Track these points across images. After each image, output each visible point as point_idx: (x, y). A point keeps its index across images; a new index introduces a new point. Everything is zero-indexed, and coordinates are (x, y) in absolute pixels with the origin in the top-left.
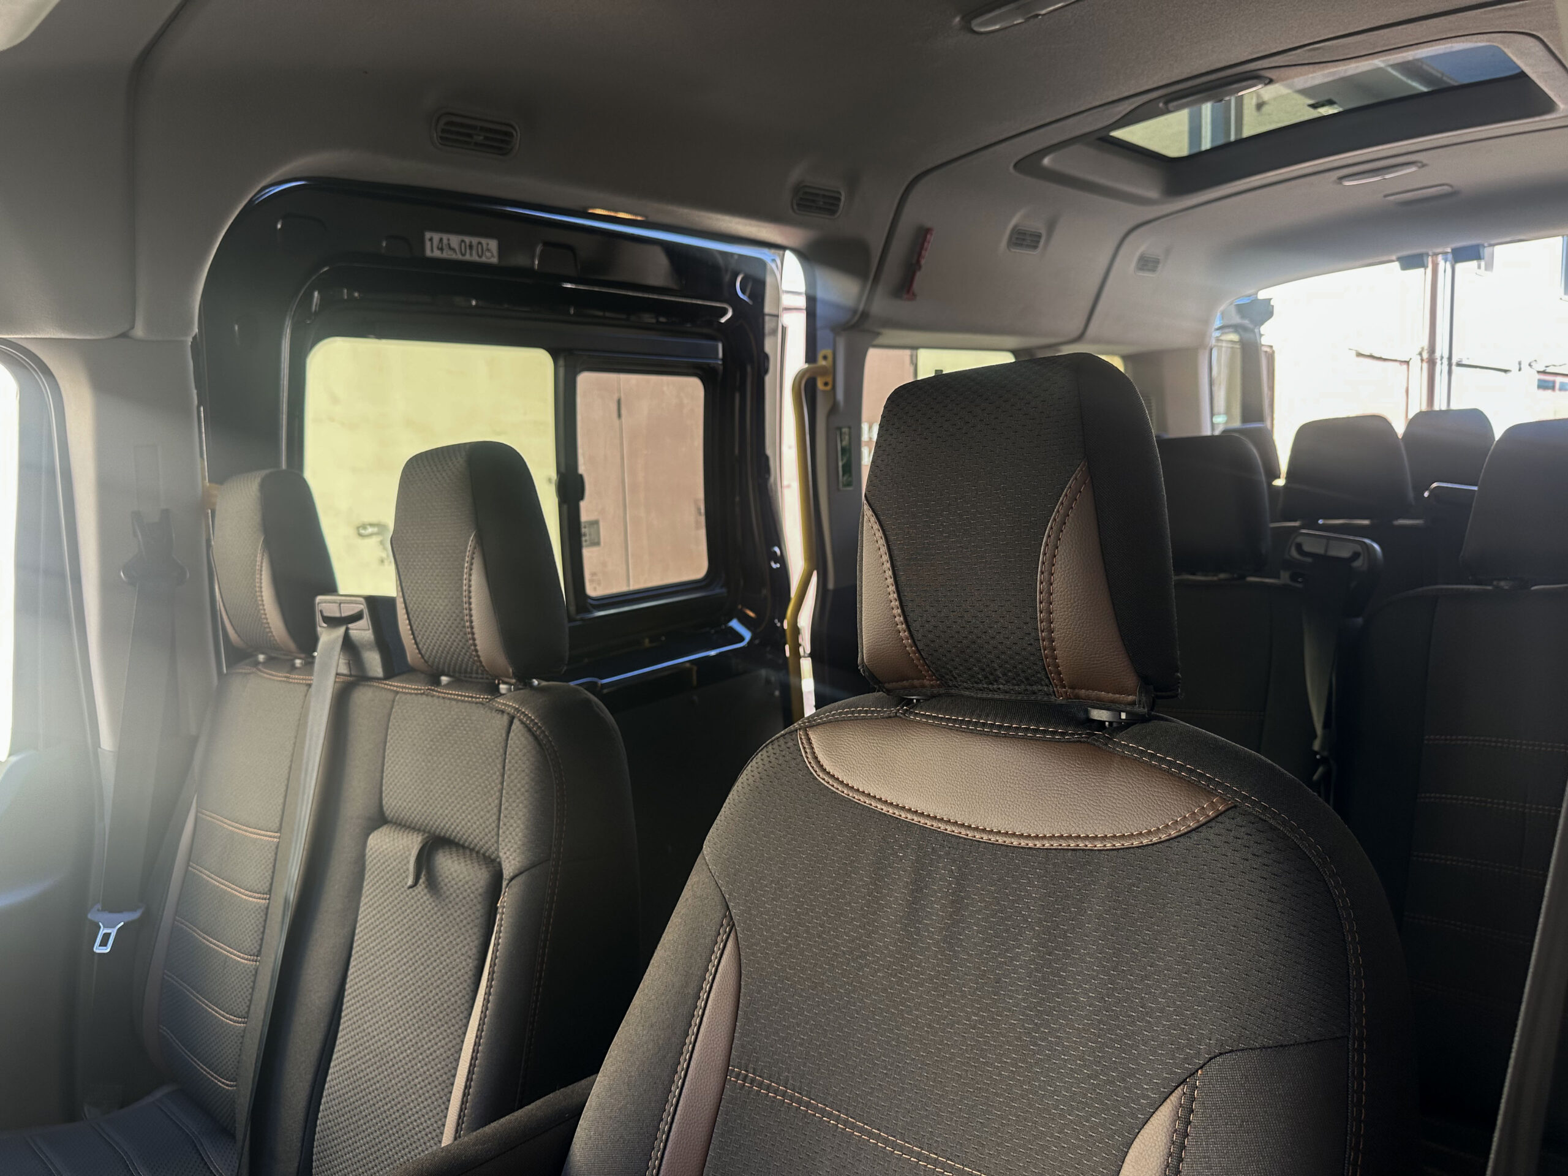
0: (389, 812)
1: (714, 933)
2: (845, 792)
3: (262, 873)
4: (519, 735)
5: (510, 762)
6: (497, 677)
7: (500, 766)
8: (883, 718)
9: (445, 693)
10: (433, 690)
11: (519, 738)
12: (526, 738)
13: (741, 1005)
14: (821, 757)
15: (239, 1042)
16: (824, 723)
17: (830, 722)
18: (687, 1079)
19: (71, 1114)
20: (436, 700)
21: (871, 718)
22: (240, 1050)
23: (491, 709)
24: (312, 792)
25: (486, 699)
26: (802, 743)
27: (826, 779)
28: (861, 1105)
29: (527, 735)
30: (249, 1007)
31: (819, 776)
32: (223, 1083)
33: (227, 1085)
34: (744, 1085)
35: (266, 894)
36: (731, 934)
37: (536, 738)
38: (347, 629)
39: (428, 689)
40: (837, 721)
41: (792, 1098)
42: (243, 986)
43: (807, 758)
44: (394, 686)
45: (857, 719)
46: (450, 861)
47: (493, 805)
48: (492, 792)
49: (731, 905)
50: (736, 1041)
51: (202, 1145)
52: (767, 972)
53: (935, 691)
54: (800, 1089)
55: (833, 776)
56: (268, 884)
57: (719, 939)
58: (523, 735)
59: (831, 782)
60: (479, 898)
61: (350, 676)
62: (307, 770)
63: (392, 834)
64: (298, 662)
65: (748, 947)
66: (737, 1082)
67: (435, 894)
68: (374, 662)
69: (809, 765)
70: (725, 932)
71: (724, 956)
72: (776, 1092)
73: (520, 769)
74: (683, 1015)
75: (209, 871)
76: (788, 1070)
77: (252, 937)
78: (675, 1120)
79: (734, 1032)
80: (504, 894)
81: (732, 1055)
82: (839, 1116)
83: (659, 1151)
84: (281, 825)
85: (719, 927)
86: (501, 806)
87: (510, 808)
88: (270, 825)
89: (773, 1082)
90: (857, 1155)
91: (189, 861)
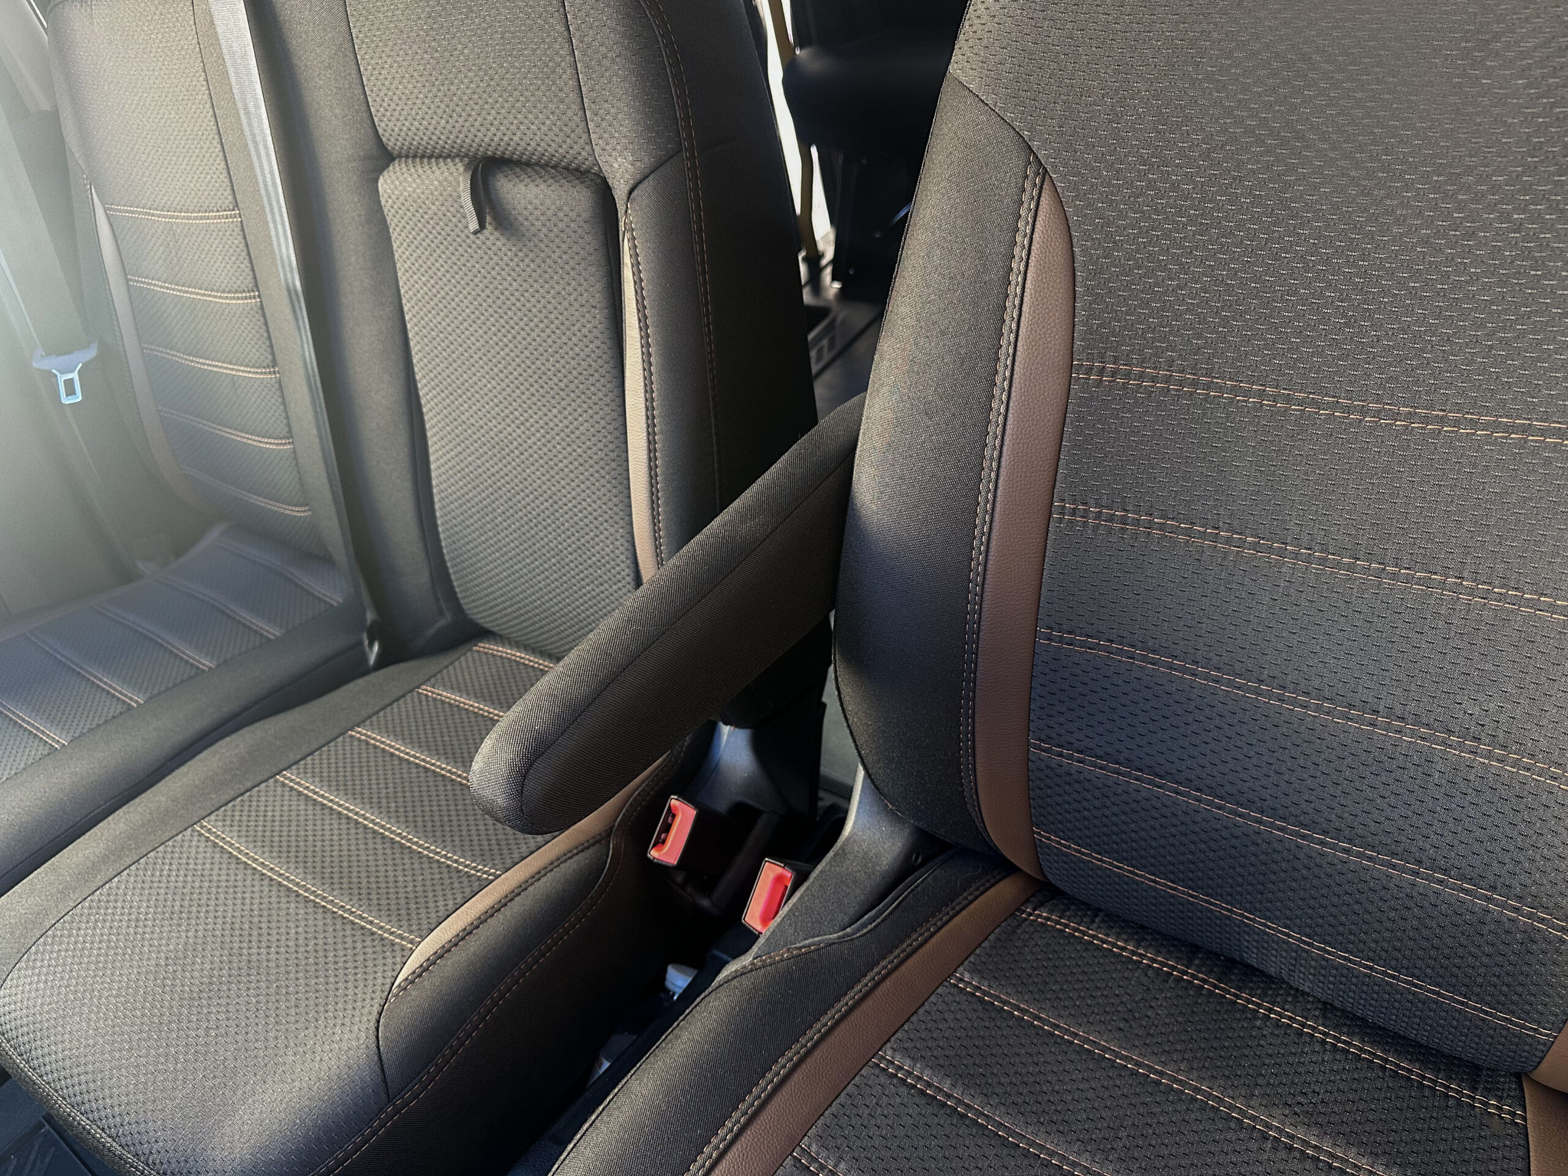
0: (392, 142)
1: (1015, 190)
3: (235, 266)
5: (576, 17)
7: (560, 28)
15: (293, 465)
18: (1013, 389)
24: (269, 139)
28: (1301, 371)
30: (288, 424)
32: (293, 511)
33: (299, 512)
34: (1101, 380)
35: (253, 291)
36: (1045, 187)
41: (1181, 382)
42: (271, 404)
46: (521, 186)
47: (566, 89)
48: (559, 70)
49: (1035, 145)
50: (1078, 327)
52: (1118, 226)
54: (1195, 368)
56: (250, 278)
57: (1026, 199)
60: (585, 226)
62: (246, 109)
63: (413, 170)
65: (1076, 198)
66: (1088, 379)
67: (513, 235)
70: (1035, 185)
71: (1039, 219)
72: (1154, 379)
73: (597, 23)
74: (988, 310)
75: (159, 280)
76: (1172, 347)
77: (257, 346)
78: (1006, 442)
79: (1074, 317)
80: (626, 212)
81: (1075, 346)
82: (1264, 391)
83: (990, 482)
84: (235, 198)
85: (1020, 180)
86: (580, 88)
87: (597, 87)
88: (220, 202)
89: (1148, 368)
90: (1298, 434)
91: (126, 275)
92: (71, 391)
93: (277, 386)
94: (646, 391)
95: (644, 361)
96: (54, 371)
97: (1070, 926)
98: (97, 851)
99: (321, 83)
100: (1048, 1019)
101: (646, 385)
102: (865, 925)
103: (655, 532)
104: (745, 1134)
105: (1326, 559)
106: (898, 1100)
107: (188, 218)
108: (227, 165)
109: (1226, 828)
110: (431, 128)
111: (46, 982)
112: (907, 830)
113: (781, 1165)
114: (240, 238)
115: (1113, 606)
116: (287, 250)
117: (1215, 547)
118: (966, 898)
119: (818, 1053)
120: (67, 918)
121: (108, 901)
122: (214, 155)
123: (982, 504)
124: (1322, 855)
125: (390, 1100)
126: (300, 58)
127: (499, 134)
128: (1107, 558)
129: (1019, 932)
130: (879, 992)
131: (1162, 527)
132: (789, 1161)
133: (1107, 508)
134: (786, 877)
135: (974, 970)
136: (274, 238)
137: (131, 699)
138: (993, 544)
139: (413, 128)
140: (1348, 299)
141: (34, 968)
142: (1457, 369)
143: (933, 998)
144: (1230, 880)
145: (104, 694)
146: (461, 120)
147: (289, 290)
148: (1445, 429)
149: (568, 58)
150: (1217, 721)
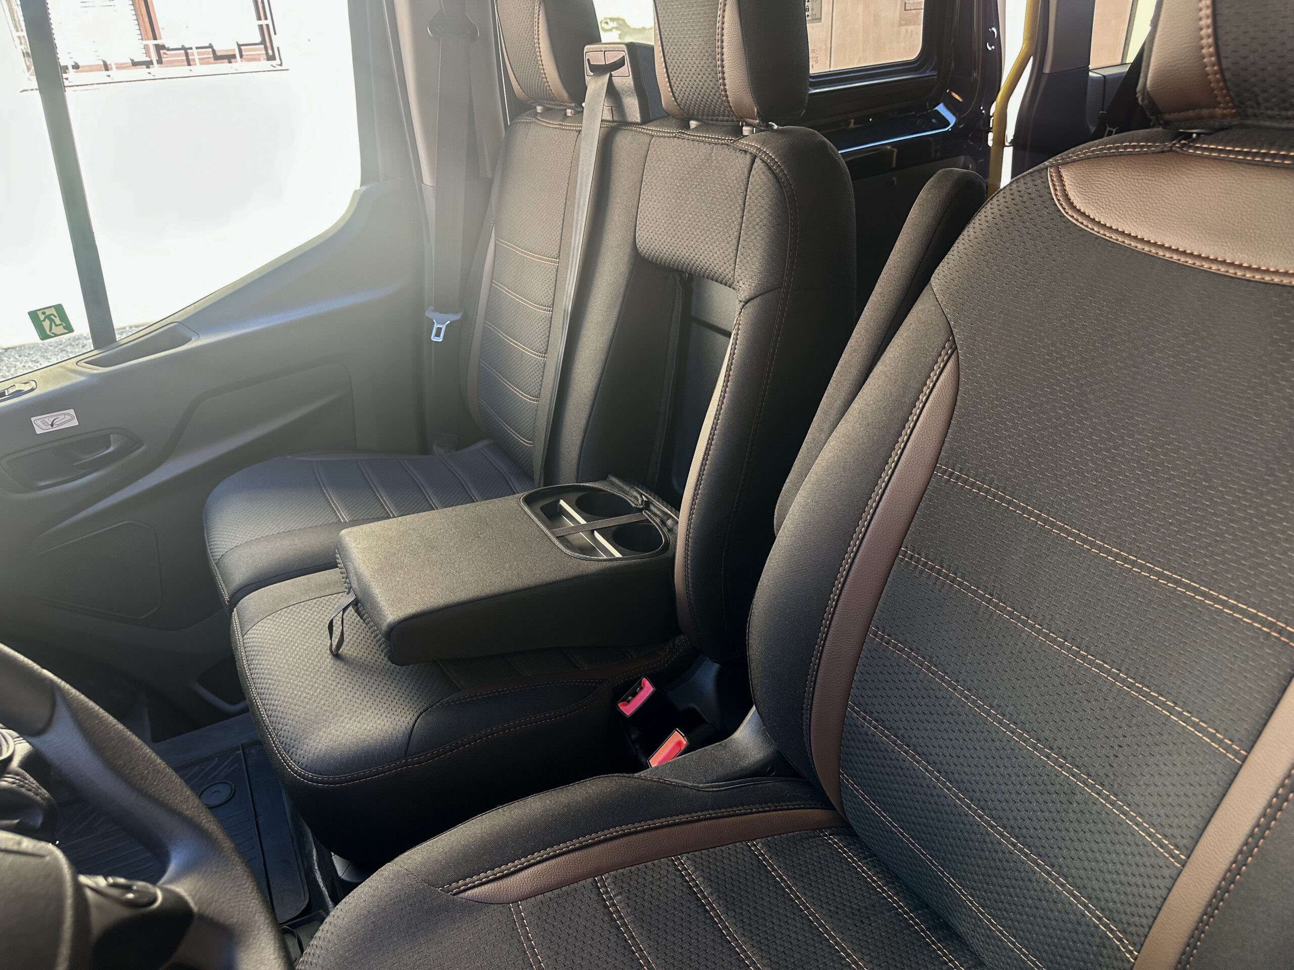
1: (935, 354)
2: (1096, 229)
3: (546, 290)
4: (760, 172)
5: (750, 198)
6: (741, 118)
7: (741, 202)
8: (1154, 153)
9: (694, 136)
10: (684, 133)
11: (760, 176)
12: (767, 176)
13: (955, 416)
14: (1072, 195)
15: (534, 414)
16: (1081, 160)
17: (1089, 158)
18: (897, 469)
19: (425, 450)
20: (686, 142)
21: (1139, 154)
22: (535, 419)
23: (735, 149)
24: (584, 224)
25: (732, 140)
26: (1052, 180)
27: (1075, 216)
28: (1064, 508)
29: (768, 173)
30: (540, 390)
31: (1067, 213)
32: (524, 441)
33: (527, 443)
34: (949, 480)
35: (550, 307)
36: (953, 356)
37: (775, 176)
38: (611, 76)
39: (679, 132)
40: (1098, 157)
41: (995, 495)
42: (536, 374)
43: (1056, 195)
44: (650, 130)
45: (1121, 154)
47: (732, 237)
48: (733, 225)
49: (955, 331)
50: (946, 444)
51: (511, 480)
52: (985, 391)
53: (1226, 122)
54: (1005, 489)
55: (1083, 214)
56: (551, 299)
57: (939, 360)
58: (763, 173)
59: (1080, 220)
61: (613, 121)
62: (579, 205)
64: (569, 112)
65: (968, 368)
66: (942, 477)
68: (632, 107)
69: (1057, 203)
70: (947, 353)
71: (944, 374)
72: (980, 489)
73: (759, 204)
74: (898, 419)
75: (507, 287)
76: (995, 473)
77: (541, 339)
78: (883, 500)
79: (945, 437)
80: (740, 314)
81: (941, 455)
82: (1040, 515)
83: (866, 521)
84: (559, 252)
85: (940, 349)
86: (740, 238)
87: (748, 240)
88: (551, 252)
89: (978, 481)
90: (1052, 548)
91: (492, 279)
92: (438, 335)
93: (543, 364)
94: (715, 418)
95: (720, 400)
96: (434, 321)
97: (848, 854)
98: (333, 578)
99: (619, 201)
100: (796, 892)
101: (716, 414)
102: (713, 787)
103: (692, 505)
104: (574, 853)
105: (1048, 634)
106: (673, 884)
107: (533, 257)
108: (562, 233)
109: (949, 806)
110: (663, 240)
111: (277, 630)
112: (771, 750)
113: (585, 879)
114: (554, 275)
115: (919, 626)
116: (572, 288)
117: (988, 607)
118: (788, 806)
119: (641, 835)
120: (302, 604)
121: (325, 604)
122: (558, 225)
123: (857, 533)
124: (1000, 843)
125: (406, 756)
126: (615, 184)
127: (694, 253)
128: (923, 594)
129: (811, 840)
130: (697, 825)
131: (960, 584)
132: (590, 880)
133: (931, 561)
134: (683, 743)
135: (766, 845)
136: (568, 279)
137: (392, 512)
138: (857, 560)
139: (654, 238)
140: (1100, 471)
141: (274, 621)
142: (1149, 533)
143: (730, 846)
144: (945, 847)
145: (380, 504)
146: (678, 240)
147: (565, 311)
148: (1134, 569)
149: (739, 219)
150: (960, 726)
